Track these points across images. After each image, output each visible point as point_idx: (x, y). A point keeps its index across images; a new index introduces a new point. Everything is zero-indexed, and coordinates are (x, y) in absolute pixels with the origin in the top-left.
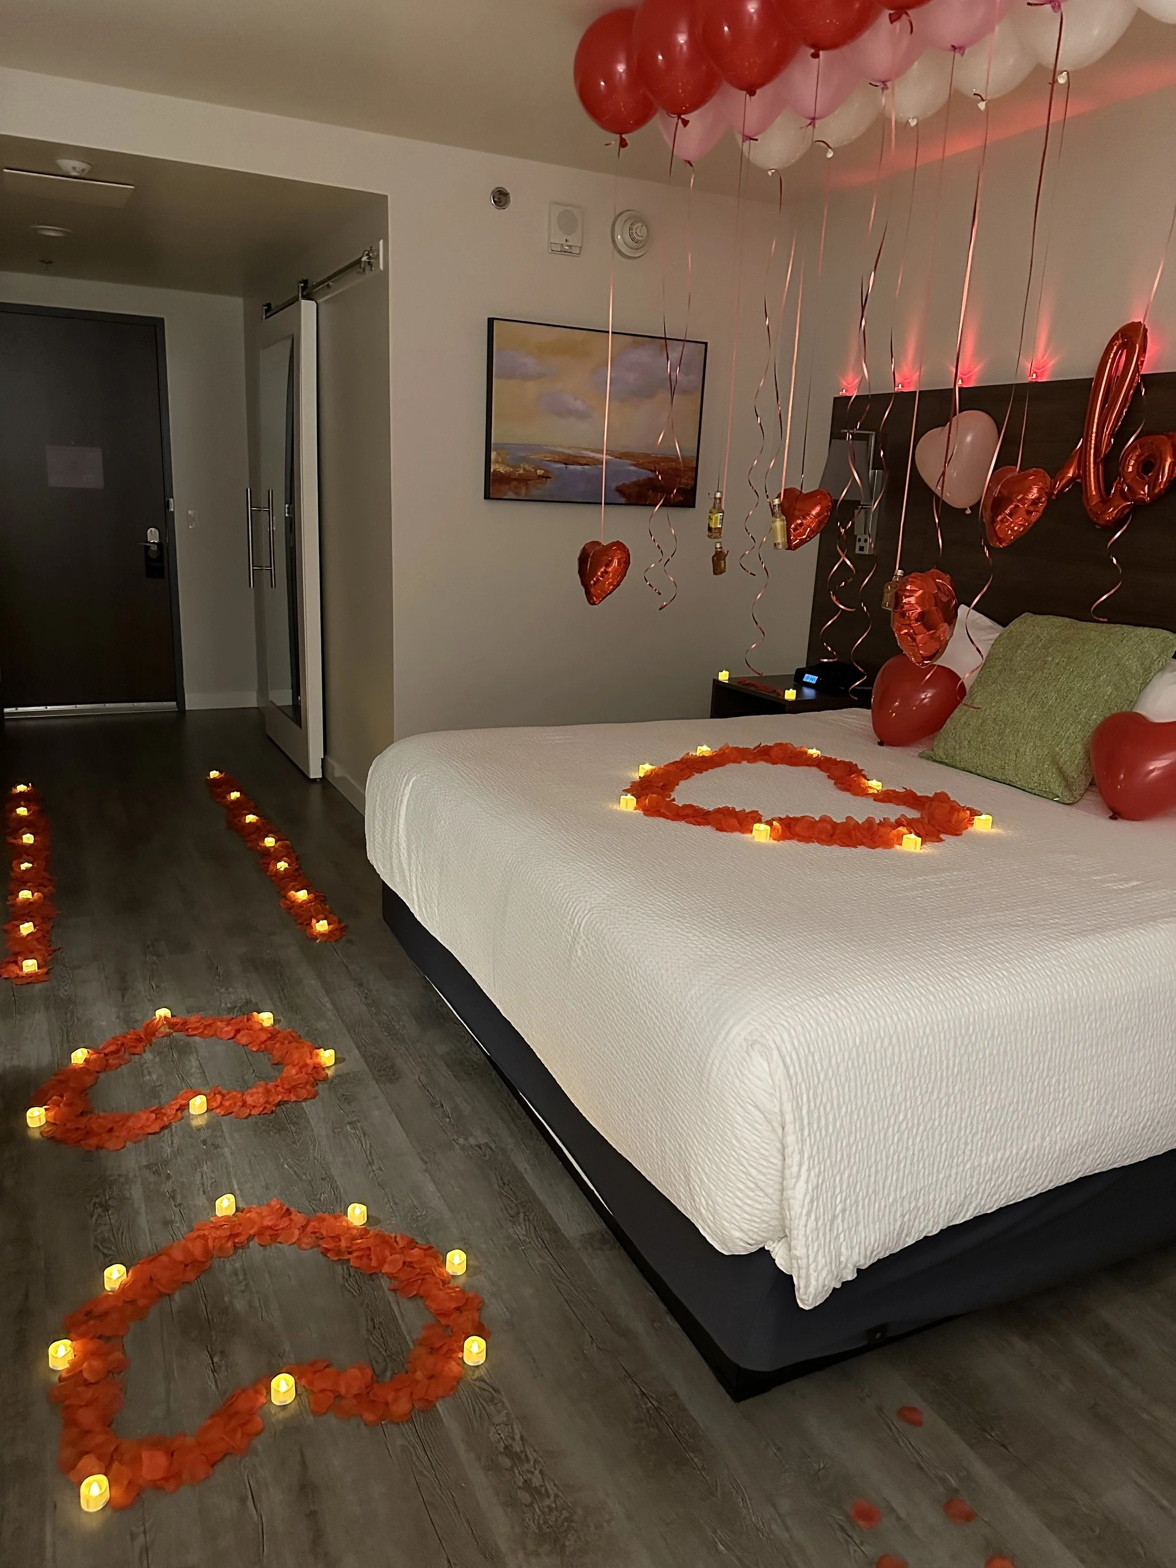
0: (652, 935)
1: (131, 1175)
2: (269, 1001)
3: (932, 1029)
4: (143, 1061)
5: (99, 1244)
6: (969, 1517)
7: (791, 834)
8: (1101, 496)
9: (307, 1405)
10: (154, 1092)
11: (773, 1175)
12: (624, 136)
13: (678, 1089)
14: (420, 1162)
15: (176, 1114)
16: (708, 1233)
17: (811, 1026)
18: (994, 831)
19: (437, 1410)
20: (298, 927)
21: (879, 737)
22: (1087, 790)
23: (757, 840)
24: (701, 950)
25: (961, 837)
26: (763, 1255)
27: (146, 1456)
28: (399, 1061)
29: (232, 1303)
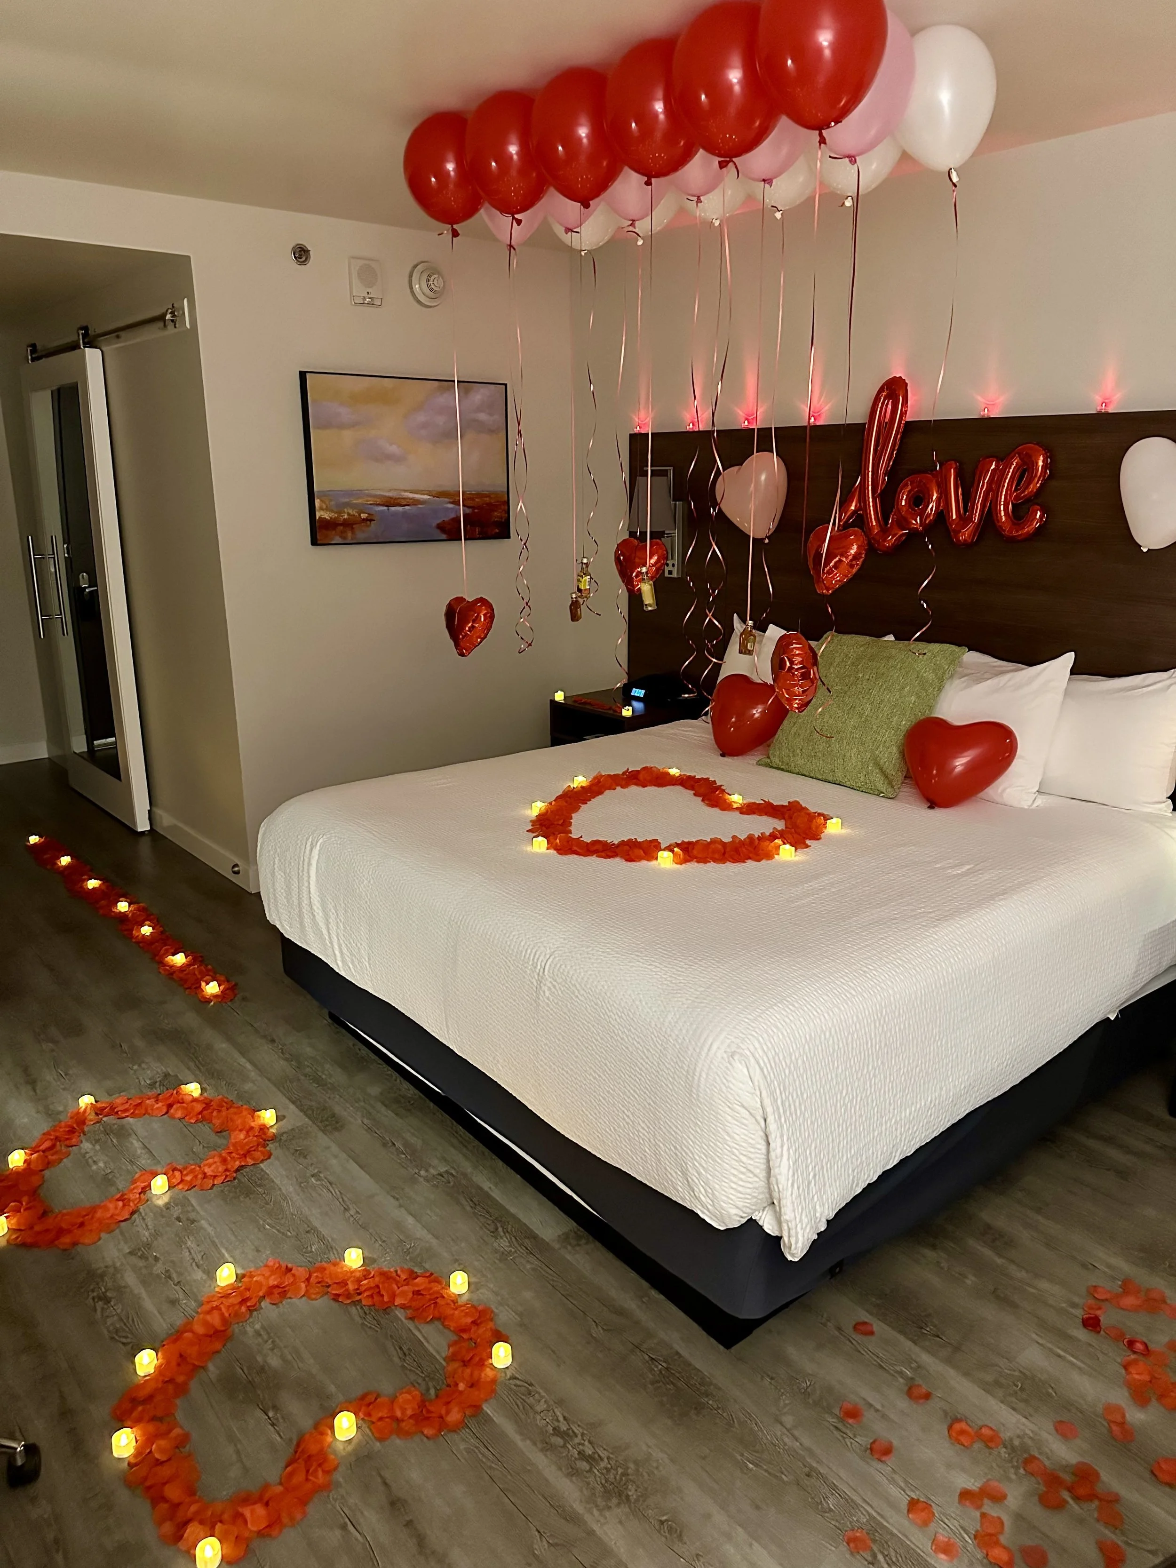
0: (618, 971)
1: (118, 1264)
2: (187, 1071)
3: (857, 1017)
4: (83, 1151)
5: (115, 1335)
6: (927, 1396)
7: (689, 856)
8: (881, 526)
9: (370, 1434)
10: (107, 1180)
11: (759, 1158)
12: (455, 226)
13: (669, 1101)
14: (392, 1199)
15: (140, 1198)
16: (707, 1215)
17: (773, 1031)
19: (486, 1412)
20: (188, 991)
21: (721, 750)
22: (903, 783)
23: (663, 866)
24: (666, 980)
26: (752, 1224)
27: (247, 1512)
28: (337, 1109)
29: (265, 1362)
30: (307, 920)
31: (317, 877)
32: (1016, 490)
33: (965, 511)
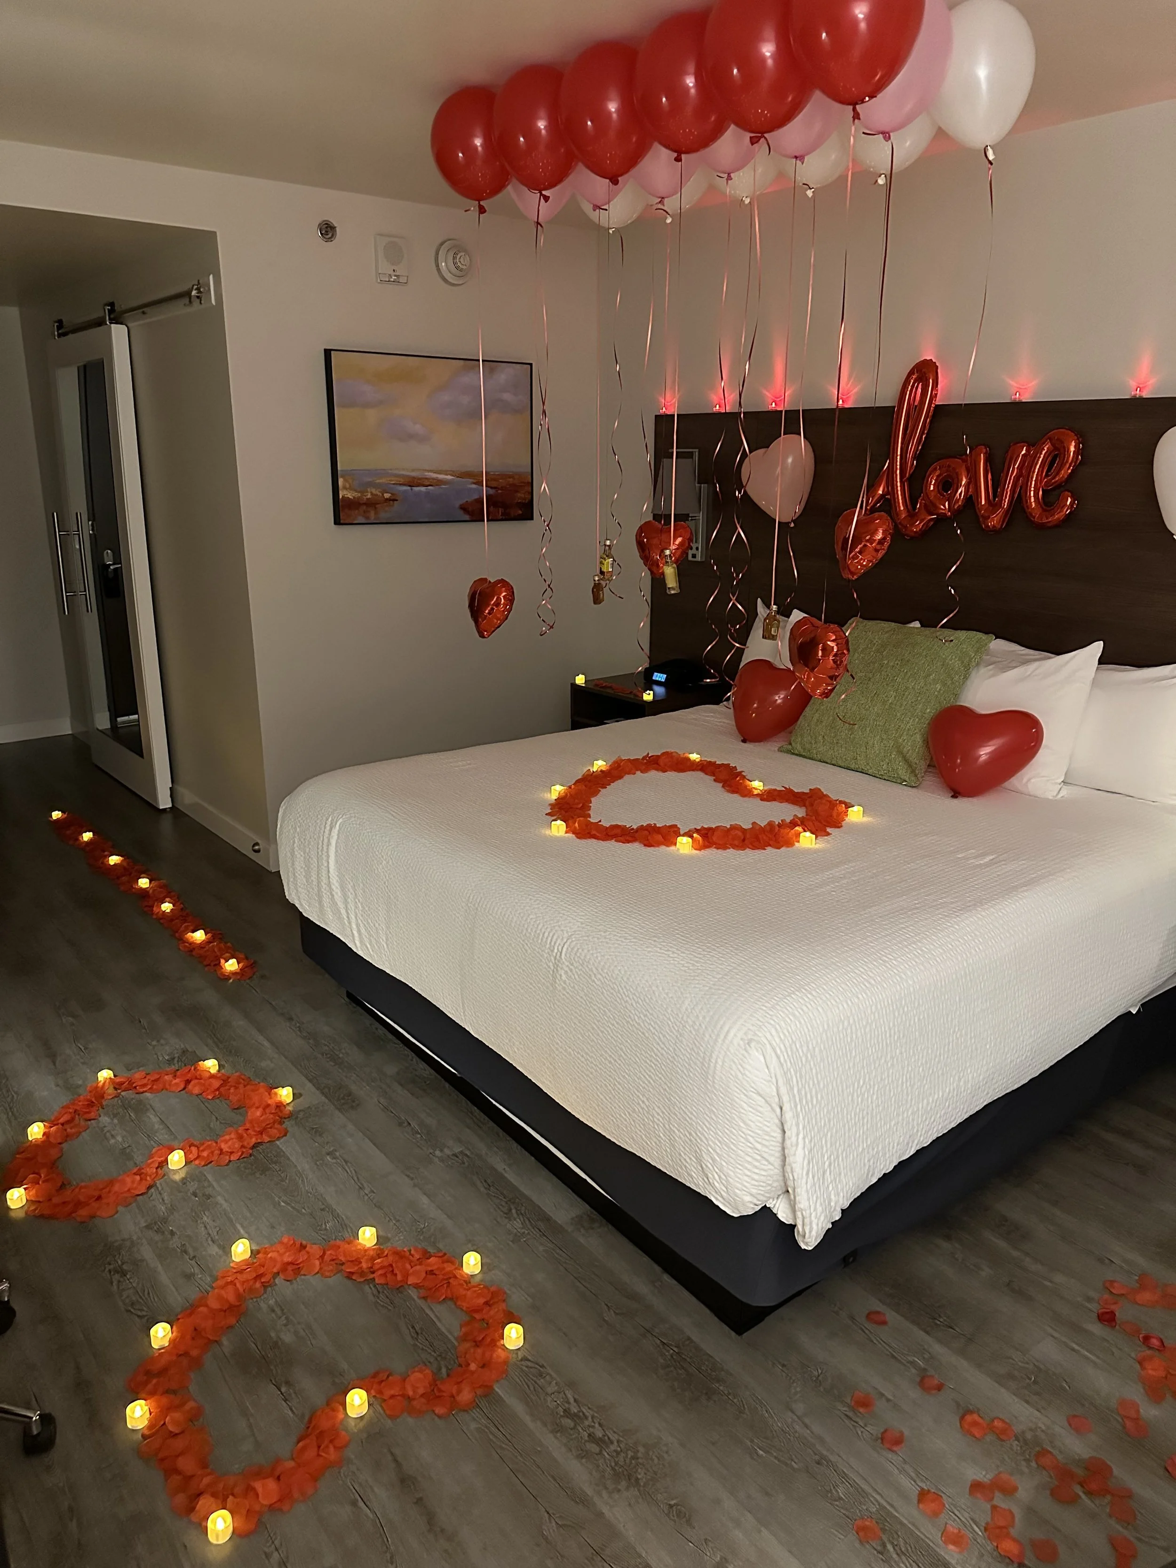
0: (635, 956)
1: (135, 1238)
2: (206, 1048)
4: (101, 1125)
5: (130, 1308)
6: (940, 1387)
7: (709, 842)
8: (908, 511)
9: (382, 1412)
10: (125, 1154)
11: (774, 1146)
12: (482, 203)
13: (684, 1087)
14: (406, 1179)
15: (157, 1172)
16: (720, 1201)
17: (791, 1020)
18: (866, 819)
19: (497, 1392)
20: (206, 969)
21: (742, 736)
22: (926, 772)
23: (681, 851)
24: (683, 966)
25: (841, 829)
26: (766, 1212)
27: (258, 1485)
28: (353, 1088)
29: (279, 1337)
30: (326, 900)
31: (336, 856)
32: (1047, 475)
33: (995, 496)
